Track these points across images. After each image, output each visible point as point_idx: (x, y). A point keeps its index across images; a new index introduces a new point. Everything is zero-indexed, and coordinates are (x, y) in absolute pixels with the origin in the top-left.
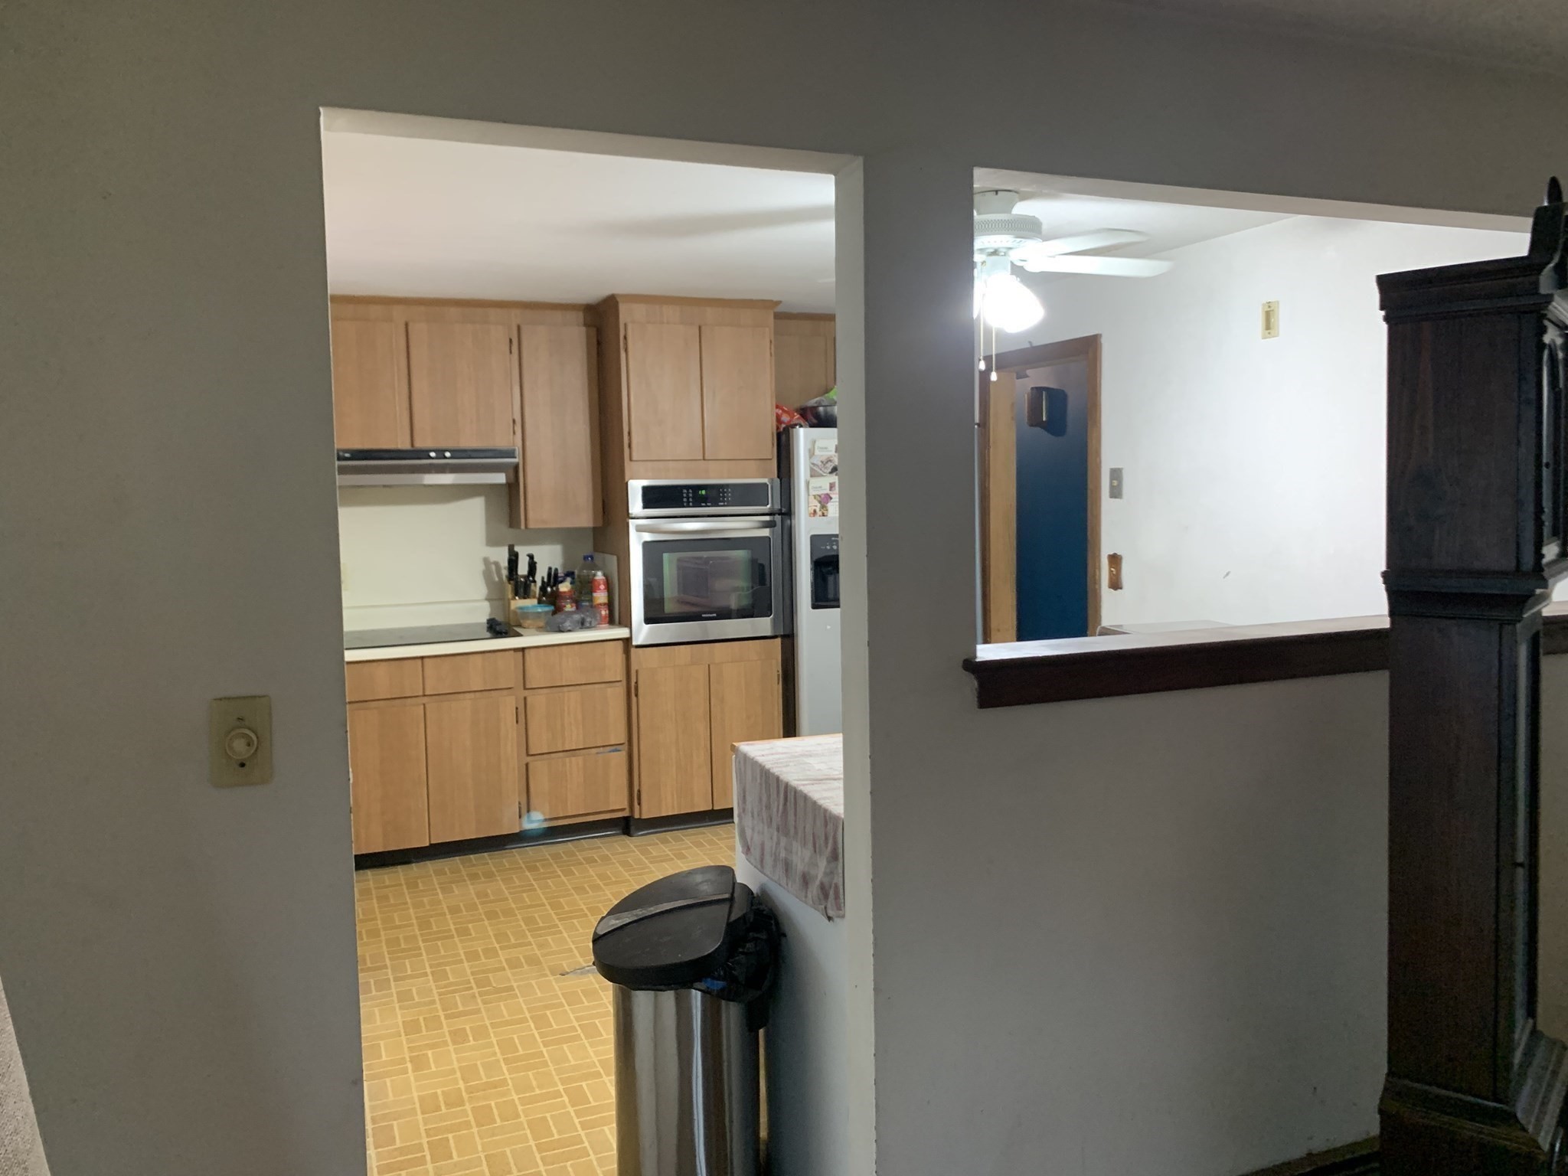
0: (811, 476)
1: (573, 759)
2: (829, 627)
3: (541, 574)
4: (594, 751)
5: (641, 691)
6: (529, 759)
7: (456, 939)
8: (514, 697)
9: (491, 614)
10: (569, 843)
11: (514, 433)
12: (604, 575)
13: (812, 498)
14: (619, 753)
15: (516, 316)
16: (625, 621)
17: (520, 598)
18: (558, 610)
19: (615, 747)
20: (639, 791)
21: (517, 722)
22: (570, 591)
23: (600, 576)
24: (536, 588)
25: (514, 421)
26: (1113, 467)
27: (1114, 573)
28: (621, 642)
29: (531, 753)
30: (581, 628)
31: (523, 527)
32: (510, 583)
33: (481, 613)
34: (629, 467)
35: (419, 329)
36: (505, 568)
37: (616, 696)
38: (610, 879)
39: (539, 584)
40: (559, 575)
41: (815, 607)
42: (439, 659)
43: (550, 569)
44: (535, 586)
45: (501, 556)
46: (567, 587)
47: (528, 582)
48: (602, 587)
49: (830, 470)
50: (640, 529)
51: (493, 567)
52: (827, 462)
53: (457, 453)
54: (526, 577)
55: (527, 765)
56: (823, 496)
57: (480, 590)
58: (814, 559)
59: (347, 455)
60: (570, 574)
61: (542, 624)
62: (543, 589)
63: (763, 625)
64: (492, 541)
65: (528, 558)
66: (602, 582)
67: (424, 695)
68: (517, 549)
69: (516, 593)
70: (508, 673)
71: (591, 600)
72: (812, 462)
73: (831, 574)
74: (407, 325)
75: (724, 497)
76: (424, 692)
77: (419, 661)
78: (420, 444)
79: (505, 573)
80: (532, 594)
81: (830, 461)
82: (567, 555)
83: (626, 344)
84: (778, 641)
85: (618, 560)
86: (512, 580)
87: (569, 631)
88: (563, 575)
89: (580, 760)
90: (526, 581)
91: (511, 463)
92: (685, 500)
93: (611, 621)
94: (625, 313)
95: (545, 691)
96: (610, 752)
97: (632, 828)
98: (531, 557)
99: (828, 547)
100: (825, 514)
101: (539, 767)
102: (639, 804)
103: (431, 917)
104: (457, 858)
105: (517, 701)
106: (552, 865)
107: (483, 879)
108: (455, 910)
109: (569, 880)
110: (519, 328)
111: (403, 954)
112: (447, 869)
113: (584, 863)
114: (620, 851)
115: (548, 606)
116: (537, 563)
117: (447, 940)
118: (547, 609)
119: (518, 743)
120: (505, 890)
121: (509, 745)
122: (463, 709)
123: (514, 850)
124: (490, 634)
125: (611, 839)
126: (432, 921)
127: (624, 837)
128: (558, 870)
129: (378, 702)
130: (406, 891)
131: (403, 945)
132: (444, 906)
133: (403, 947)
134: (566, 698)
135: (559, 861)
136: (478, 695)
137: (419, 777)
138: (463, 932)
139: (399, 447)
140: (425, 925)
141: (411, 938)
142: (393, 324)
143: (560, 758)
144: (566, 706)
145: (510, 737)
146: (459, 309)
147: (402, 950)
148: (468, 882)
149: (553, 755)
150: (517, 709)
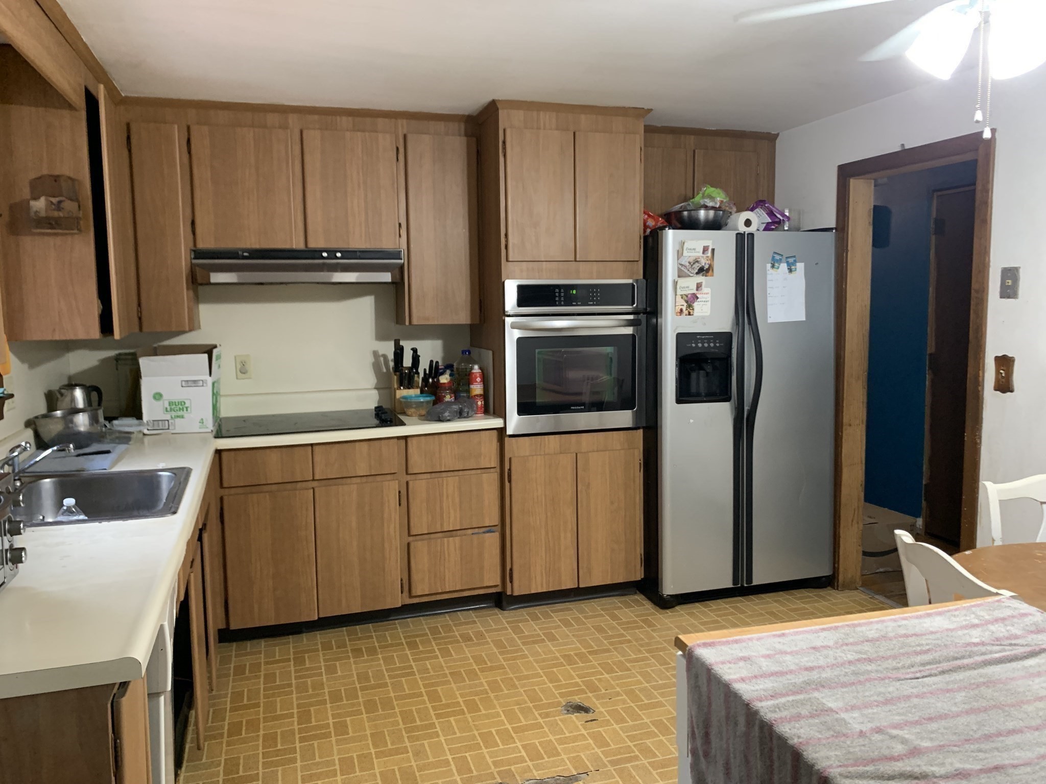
0: (679, 276)
1: (451, 539)
2: (692, 421)
3: (424, 365)
4: (470, 532)
5: (513, 477)
6: (411, 539)
7: (333, 739)
8: (397, 482)
9: (379, 402)
10: (446, 615)
11: (400, 236)
12: (480, 368)
13: (679, 297)
14: (493, 534)
15: (403, 126)
16: (500, 412)
17: (404, 388)
18: (438, 400)
19: (489, 529)
20: (511, 570)
21: (400, 505)
22: (449, 383)
23: (476, 369)
24: (419, 379)
25: (400, 225)
26: (1007, 266)
27: (1003, 375)
28: (495, 432)
29: (412, 533)
30: (459, 418)
31: (407, 323)
32: (395, 375)
33: (370, 400)
34: (505, 267)
35: (313, 137)
36: (392, 360)
37: (490, 481)
38: (486, 663)
39: (422, 375)
40: (440, 367)
41: (679, 401)
42: (328, 446)
43: (431, 362)
44: (419, 377)
45: (388, 348)
46: (447, 379)
47: (412, 374)
48: (479, 379)
49: (697, 271)
50: (514, 326)
51: (382, 359)
52: (694, 263)
53: (347, 254)
54: (410, 369)
55: (409, 544)
56: (689, 296)
57: (370, 379)
58: (680, 355)
59: (246, 254)
60: (449, 367)
61: (423, 412)
62: (425, 379)
63: (624, 418)
64: (381, 336)
65: (412, 352)
66: (478, 375)
67: (313, 480)
68: (402, 343)
69: (401, 384)
70: (393, 455)
71: (468, 391)
72: (679, 261)
73: (695, 371)
74: (301, 132)
75: (593, 297)
76: (313, 476)
77: (309, 448)
78: (312, 245)
79: (392, 364)
80: (415, 384)
81: (697, 262)
82: (446, 349)
83: (504, 148)
84: (641, 432)
85: (493, 354)
86: (398, 371)
87: (449, 420)
88: (442, 367)
89: (457, 539)
90: (410, 373)
91: (397, 263)
92: (557, 299)
93: (487, 411)
94: (505, 118)
95: (425, 476)
96: (484, 533)
97: (504, 603)
98: (415, 351)
99: (694, 345)
100: (691, 313)
101: (420, 548)
102: (511, 581)
103: (312, 706)
104: (345, 628)
105: (400, 486)
106: (431, 642)
107: (366, 657)
108: (336, 697)
109: (446, 662)
110: (405, 137)
111: (278, 758)
112: (333, 642)
113: (461, 641)
114: (494, 627)
115: (430, 397)
116: (419, 356)
117: (324, 740)
118: (428, 399)
119: (400, 524)
120: (385, 673)
121: (392, 526)
122: (350, 492)
123: (396, 621)
124: (376, 422)
125: (484, 612)
126: (312, 712)
127: (497, 611)
128: (436, 648)
129: (270, 486)
130: (292, 668)
131: (279, 745)
132: (326, 690)
133: (279, 747)
134: (445, 483)
135: (437, 638)
136: (364, 479)
137: (309, 556)
138: (341, 728)
139: (294, 247)
140: (304, 717)
141: (288, 736)
142: (289, 131)
143: (439, 538)
144: (445, 490)
145: (393, 519)
146: (350, 119)
147: (278, 753)
148: (352, 660)
149: (432, 536)
150: (400, 492)
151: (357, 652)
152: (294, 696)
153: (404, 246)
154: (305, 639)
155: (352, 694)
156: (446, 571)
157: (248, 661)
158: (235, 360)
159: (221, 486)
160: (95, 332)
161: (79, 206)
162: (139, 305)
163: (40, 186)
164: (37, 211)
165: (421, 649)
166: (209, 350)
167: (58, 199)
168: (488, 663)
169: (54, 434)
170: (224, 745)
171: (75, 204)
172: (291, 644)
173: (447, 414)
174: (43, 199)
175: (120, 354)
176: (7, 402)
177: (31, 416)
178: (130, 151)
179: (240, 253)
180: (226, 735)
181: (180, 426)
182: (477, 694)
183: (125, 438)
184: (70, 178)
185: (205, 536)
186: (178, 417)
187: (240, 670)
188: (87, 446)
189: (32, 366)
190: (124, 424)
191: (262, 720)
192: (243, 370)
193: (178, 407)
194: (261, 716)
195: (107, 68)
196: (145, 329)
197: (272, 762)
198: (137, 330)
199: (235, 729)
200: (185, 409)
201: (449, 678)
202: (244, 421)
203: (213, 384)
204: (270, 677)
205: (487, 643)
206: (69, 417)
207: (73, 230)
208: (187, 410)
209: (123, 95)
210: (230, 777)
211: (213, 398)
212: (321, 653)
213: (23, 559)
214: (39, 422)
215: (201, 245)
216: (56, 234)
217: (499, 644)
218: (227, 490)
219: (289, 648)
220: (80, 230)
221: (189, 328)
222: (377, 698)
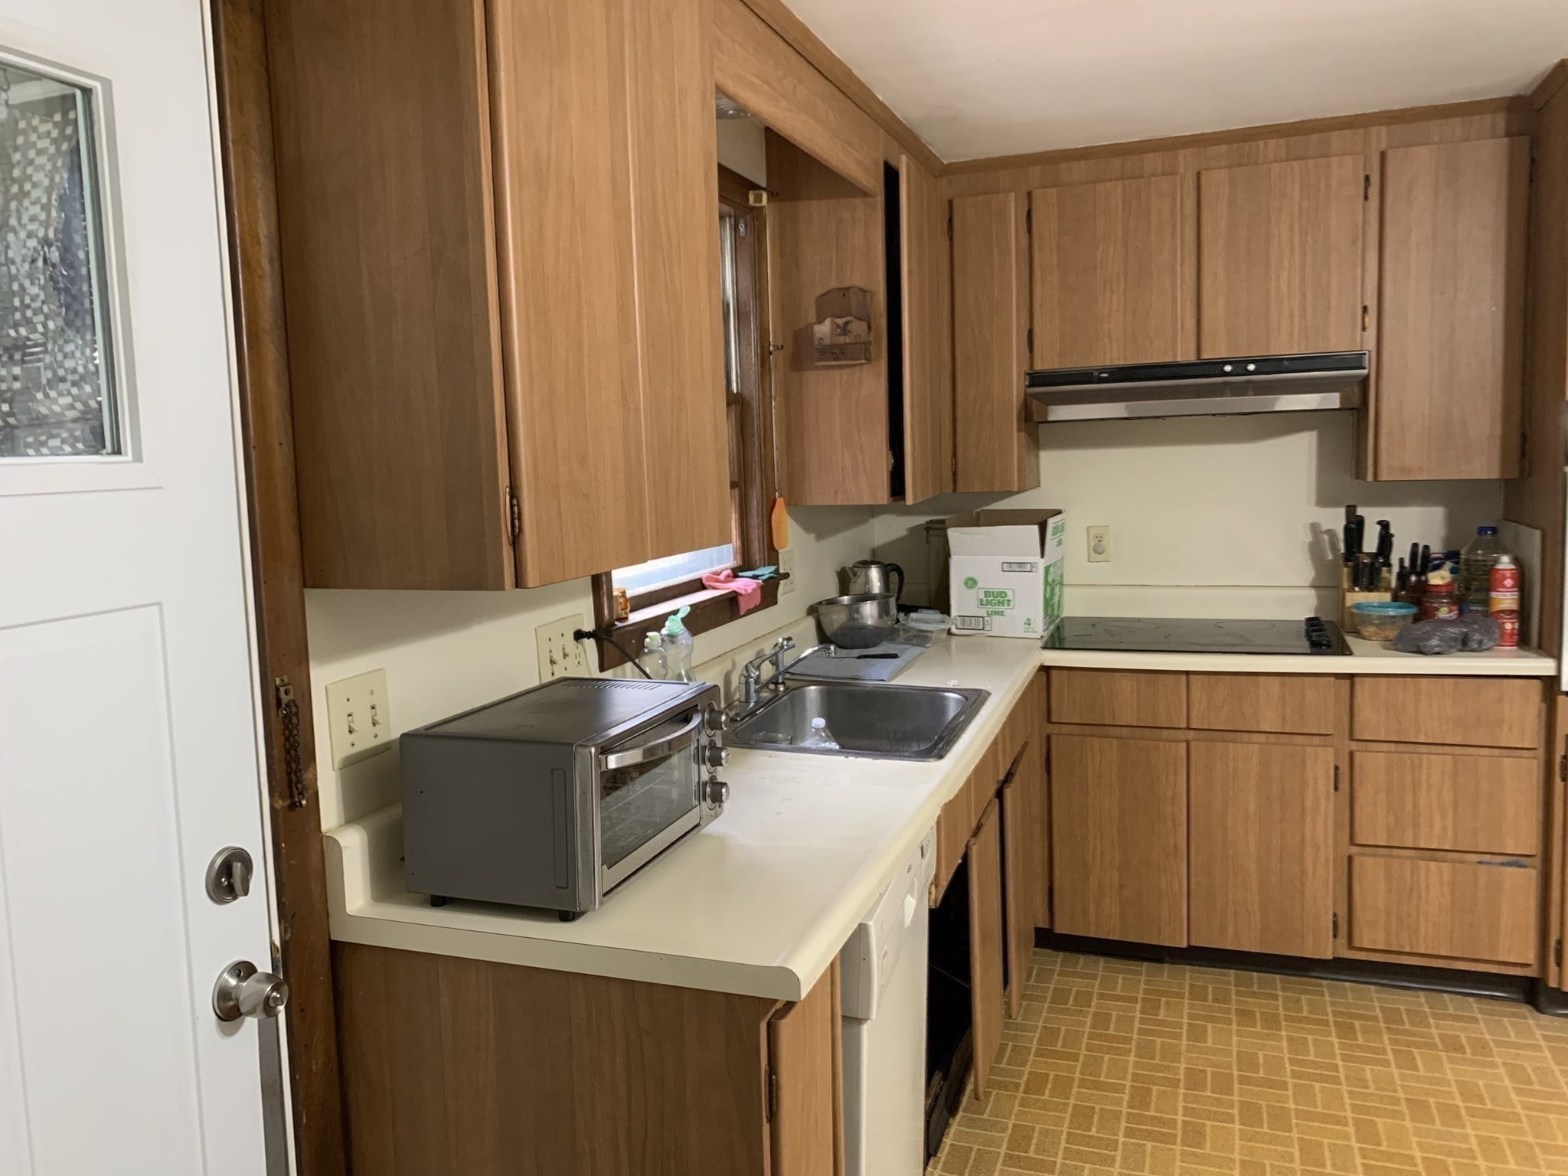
1: (1433, 864)
3: (1400, 552)
4: (1473, 858)
6: (1354, 850)
7: (1178, 1148)
8: (1331, 750)
9: (1315, 610)
10: (1421, 993)
11: (1364, 329)
12: (1514, 562)
14: (1521, 870)
15: (1379, 138)
16: (1550, 647)
17: (1362, 590)
18: (1424, 614)
19: (1516, 861)
20: (1560, 942)
21: (1336, 789)
22: (1449, 585)
23: (1505, 562)
24: (1391, 576)
25: (1364, 309)
29: (1357, 841)
30: (1460, 651)
31: (1370, 478)
32: (1347, 566)
33: (1302, 606)
35: (1217, 182)
36: (1342, 541)
37: (1522, 774)
38: (1482, 1102)
39: (1396, 569)
40: (1434, 556)
42: (1213, 678)
43: (1415, 546)
44: (1390, 572)
45: (1335, 520)
46: (1444, 578)
47: (1377, 565)
48: (1509, 582)
51: (1326, 537)
53: (1266, 365)
54: (1374, 556)
55: (1350, 859)
57: (1304, 572)
59: (1104, 375)
60: (1452, 556)
61: (1392, 634)
62: (1403, 576)
64: (1325, 499)
65: (1378, 527)
66: (1508, 574)
67: (1188, 728)
68: (1360, 511)
69: (1356, 581)
70: (1324, 712)
71: (1487, 602)
74: (1199, 174)
76: (1188, 722)
77: (1184, 677)
78: (1209, 354)
79: (1341, 548)
80: (1383, 584)
82: (1451, 521)
85: (1544, 537)
86: (1351, 561)
87: (1438, 653)
88: (1437, 556)
89: (1445, 867)
90: (1374, 563)
91: (1355, 376)
93: (1523, 641)
95: (1388, 747)
96: (1503, 864)
97: (1542, 999)
98: (1384, 525)
101: (1370, 868)
102: (1559, 964)
103: (1155, 1084)
104: (1232, 971)
105: (1336, 756)
106: (1381, 1034)
107: (1259, 1029)
108: (1195, 1080)
109: (1403, 1078)
110: (1383, 155)
111: (1087, 1149)
112: (1210, 989)
113: (1440, 1047)
114: (1513, 1039)
115: (1409, 607)
116: (1392, 536)
117: (1163, 1145)
118: (1403, 611)
119: (1336, 822)
120: (1287, 1064)
121: (1320, 821)
122: (1248, 755)
123: (1324, 982)
124: (1305, 645)
125: (1498, 1007)
126: (1154, 1093)
127: (1526, 1010)
128: (1389, 1048)
129: (1119, 729)
130: (1138, 1015)
131: (1094, 1129)
132: (1183, 1066)
133: (1093, 1132)
134: (1425, 766)
135: (1393, 1029)
136: (1272, 738)
137: (1176, 846)
138: (1194, 1135)
139: (1179, 359)
140: (1141, 1098)
141: (1110, 1119)
142: (1178, 176)
143: (1407, 858)
144: (1424, 776)
145: (1322, 811)
146: (1282, 141)
147: (1089, 1141)
148: (1234, 1027)
149: (1395, 852)
150: (1336, 768)
151: (1246, 1016)
152: (1132, 1059)
153: (1370, 345)
154: (1166, 972)
155: (1223, 1085)
156: (1422, 918)
157: (1075, 985)
158: (1088, 532)
159: (1049, 721)
160: (883, 496)
161: (869, 327)
162: (954, 455)
163: (826, 306)
164: (821, 339)
165: (1360, 1041)
166: (1041, 520)
167: (844, 320)
168: (1488, 1101)
169: (836, 626)
170: (1017, 1102)
171: (864, 325)
172: (1142, 977)
173: (1434, 642)
174: (828, 321)
175: (931, 522)
176: (782, 582)
177: (814, 601)
178: (951, 239)
179: (1096, 374)
180: (1022, 1088)
181: (998, 626)
182: (1450, 1154)
183: (921, 638)
184: (861, 290)
185: (1008, 792)
186: (997, 613)
187: (1060, 996)
188: (875, 645)
189: (820, 537)
190: (925, 620)
191: (1076, 1082)
192: (1098, 549)
193: (997, 600)
194: (1077, 1075)
195: (917, 131)
196: (960, 488)
197: (1078, 1152)
198: (950, 489)
199: (1037, 1083)
200: (1006, 603)
201: (1404, 1108)
202: (1093, 625)
203: (1047, 569)
204: (1101, 1020)
205: (1494, 1065)
206: (855, 606)
207: (859, 359)
208: (1009, 605)
209: (945, 162)
210: (1016, 1153)
211: (1045, 589)
212: (1187, 1001)
213: (724, 798)
214: (823, 609)
215: (1039, 366)
216: (841, 367)
217: (1517, 1073)
218: (1056, 726)
219: (1139, 981)
220: (868, 359)
221: (1019, 488)
222: (1264, 1103)
